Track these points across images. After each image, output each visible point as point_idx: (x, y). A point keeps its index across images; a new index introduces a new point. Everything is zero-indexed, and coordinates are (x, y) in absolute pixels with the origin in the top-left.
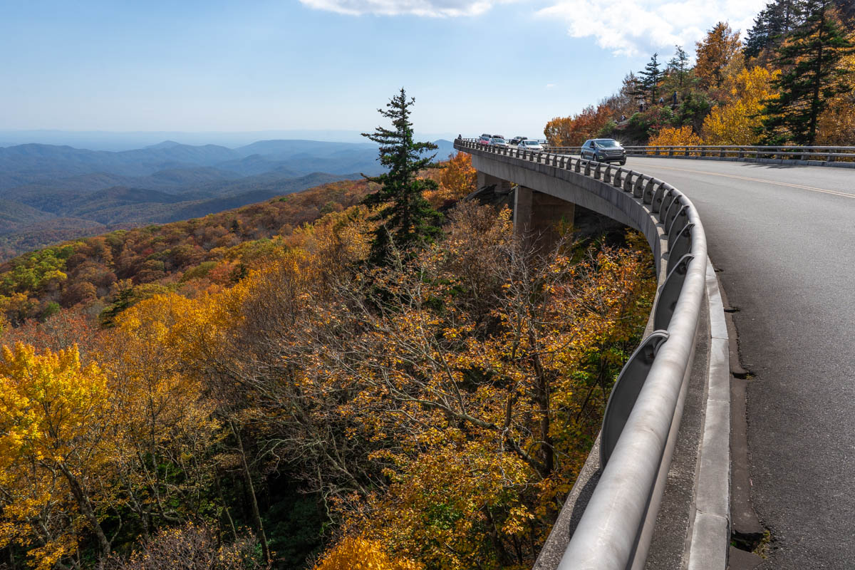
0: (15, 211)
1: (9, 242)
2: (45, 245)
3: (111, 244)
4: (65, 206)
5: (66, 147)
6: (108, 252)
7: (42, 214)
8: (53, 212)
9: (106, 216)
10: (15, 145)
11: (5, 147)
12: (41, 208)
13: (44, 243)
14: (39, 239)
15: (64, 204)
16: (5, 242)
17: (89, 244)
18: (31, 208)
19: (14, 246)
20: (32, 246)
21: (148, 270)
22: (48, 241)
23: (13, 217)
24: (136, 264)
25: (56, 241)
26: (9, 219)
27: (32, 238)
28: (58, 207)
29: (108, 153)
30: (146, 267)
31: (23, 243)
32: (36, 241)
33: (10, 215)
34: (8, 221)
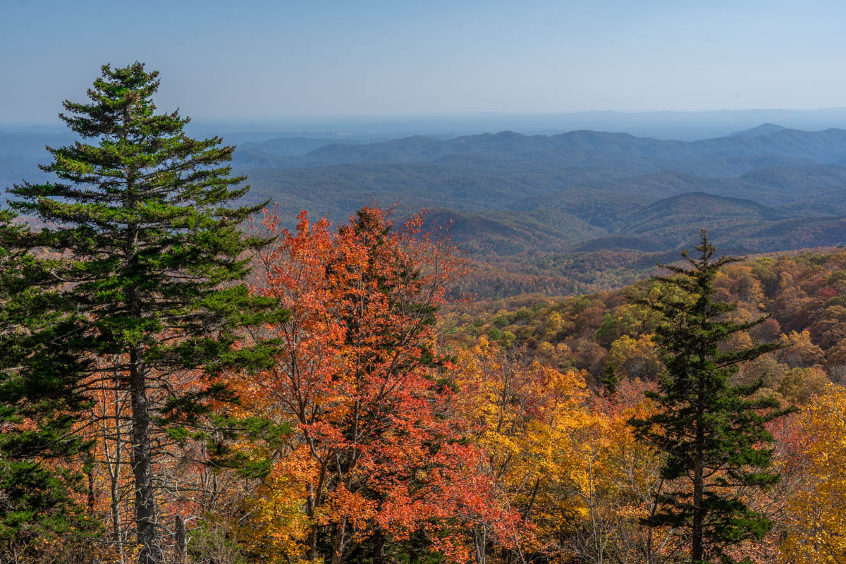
0: (559, 222)
1: (554, 265)
2: (599, 273)
3: (760, 277)
4: (620, 219)
5: (623, 135)
6: (756, 288)
7: (590, 229)
8: (604, 226)
9: (675, 237)
10: (561, 133)
11: (549, 135)
12: (589, 220)
13: (597, 270)
14: (593, 263)
15: (618, 216)
16: (550, 265)
17: (731, 275)
18: (577, 219)
19: (561, 271)
20: (582, 272)
21: (834, 321)
22: (604, 267)
23: (556, 230)
24: (810, 309)
25: (614, 267)
26: (553, 234)
27: (583, 261)
28: (611, 219)
29: (681, 144)
30: (829, 316)
31: (572, 268)
32: (588, 266)
33: (552, 228)
34: (552, 237)
